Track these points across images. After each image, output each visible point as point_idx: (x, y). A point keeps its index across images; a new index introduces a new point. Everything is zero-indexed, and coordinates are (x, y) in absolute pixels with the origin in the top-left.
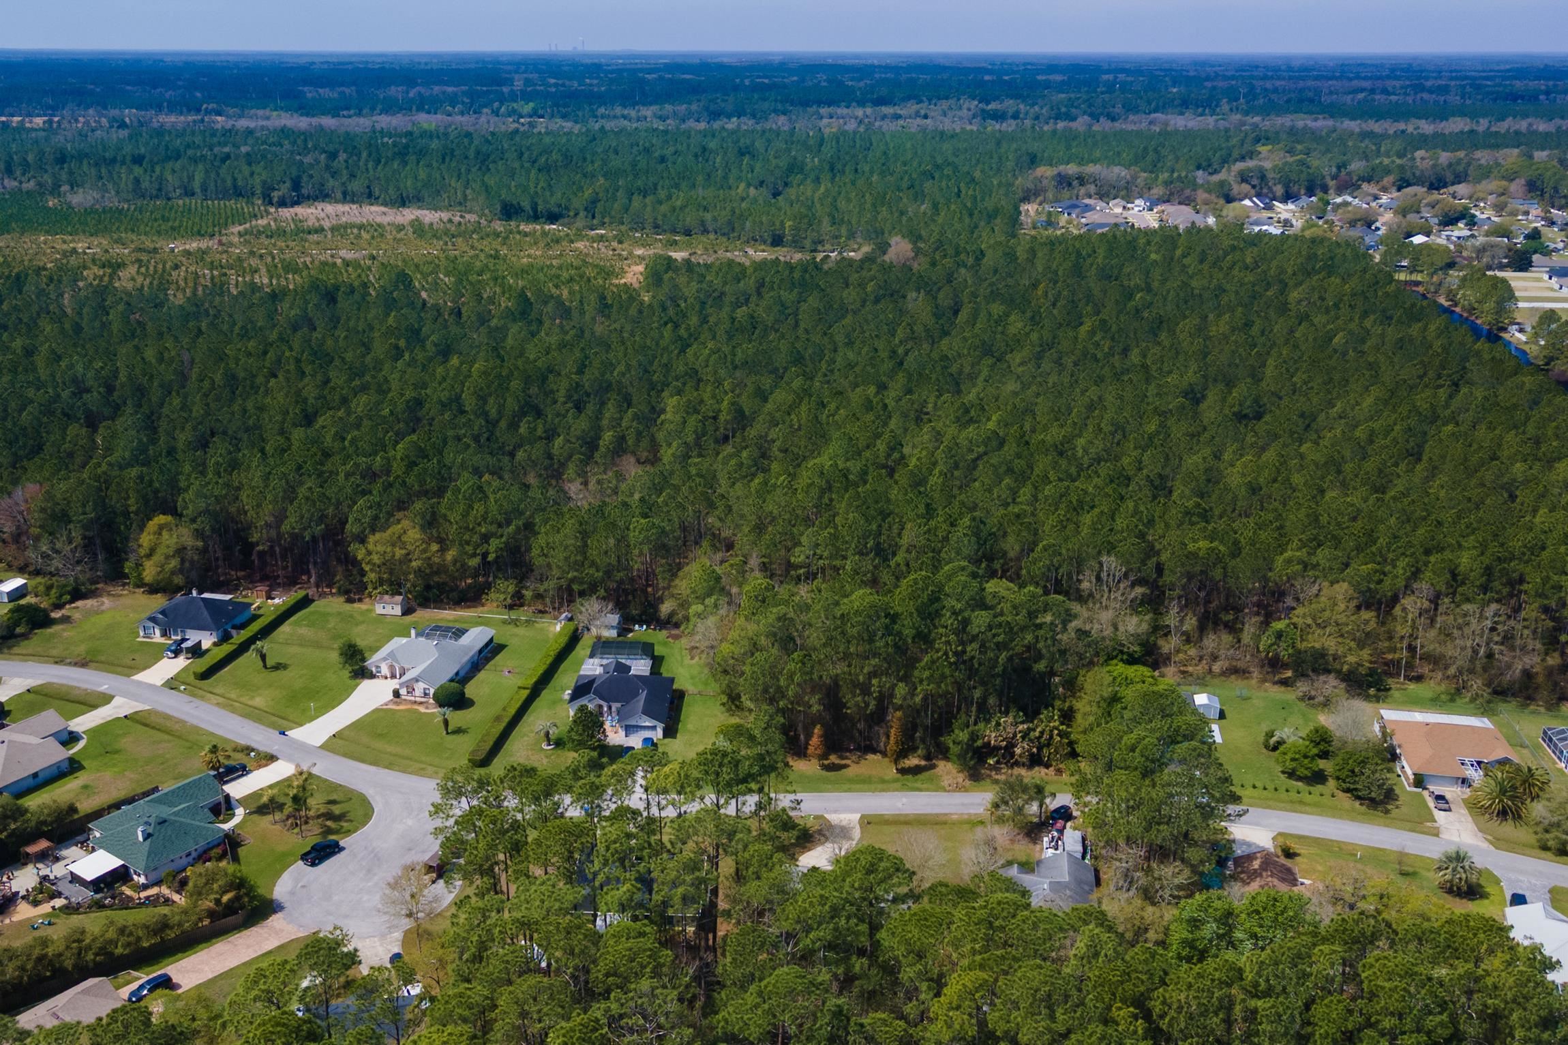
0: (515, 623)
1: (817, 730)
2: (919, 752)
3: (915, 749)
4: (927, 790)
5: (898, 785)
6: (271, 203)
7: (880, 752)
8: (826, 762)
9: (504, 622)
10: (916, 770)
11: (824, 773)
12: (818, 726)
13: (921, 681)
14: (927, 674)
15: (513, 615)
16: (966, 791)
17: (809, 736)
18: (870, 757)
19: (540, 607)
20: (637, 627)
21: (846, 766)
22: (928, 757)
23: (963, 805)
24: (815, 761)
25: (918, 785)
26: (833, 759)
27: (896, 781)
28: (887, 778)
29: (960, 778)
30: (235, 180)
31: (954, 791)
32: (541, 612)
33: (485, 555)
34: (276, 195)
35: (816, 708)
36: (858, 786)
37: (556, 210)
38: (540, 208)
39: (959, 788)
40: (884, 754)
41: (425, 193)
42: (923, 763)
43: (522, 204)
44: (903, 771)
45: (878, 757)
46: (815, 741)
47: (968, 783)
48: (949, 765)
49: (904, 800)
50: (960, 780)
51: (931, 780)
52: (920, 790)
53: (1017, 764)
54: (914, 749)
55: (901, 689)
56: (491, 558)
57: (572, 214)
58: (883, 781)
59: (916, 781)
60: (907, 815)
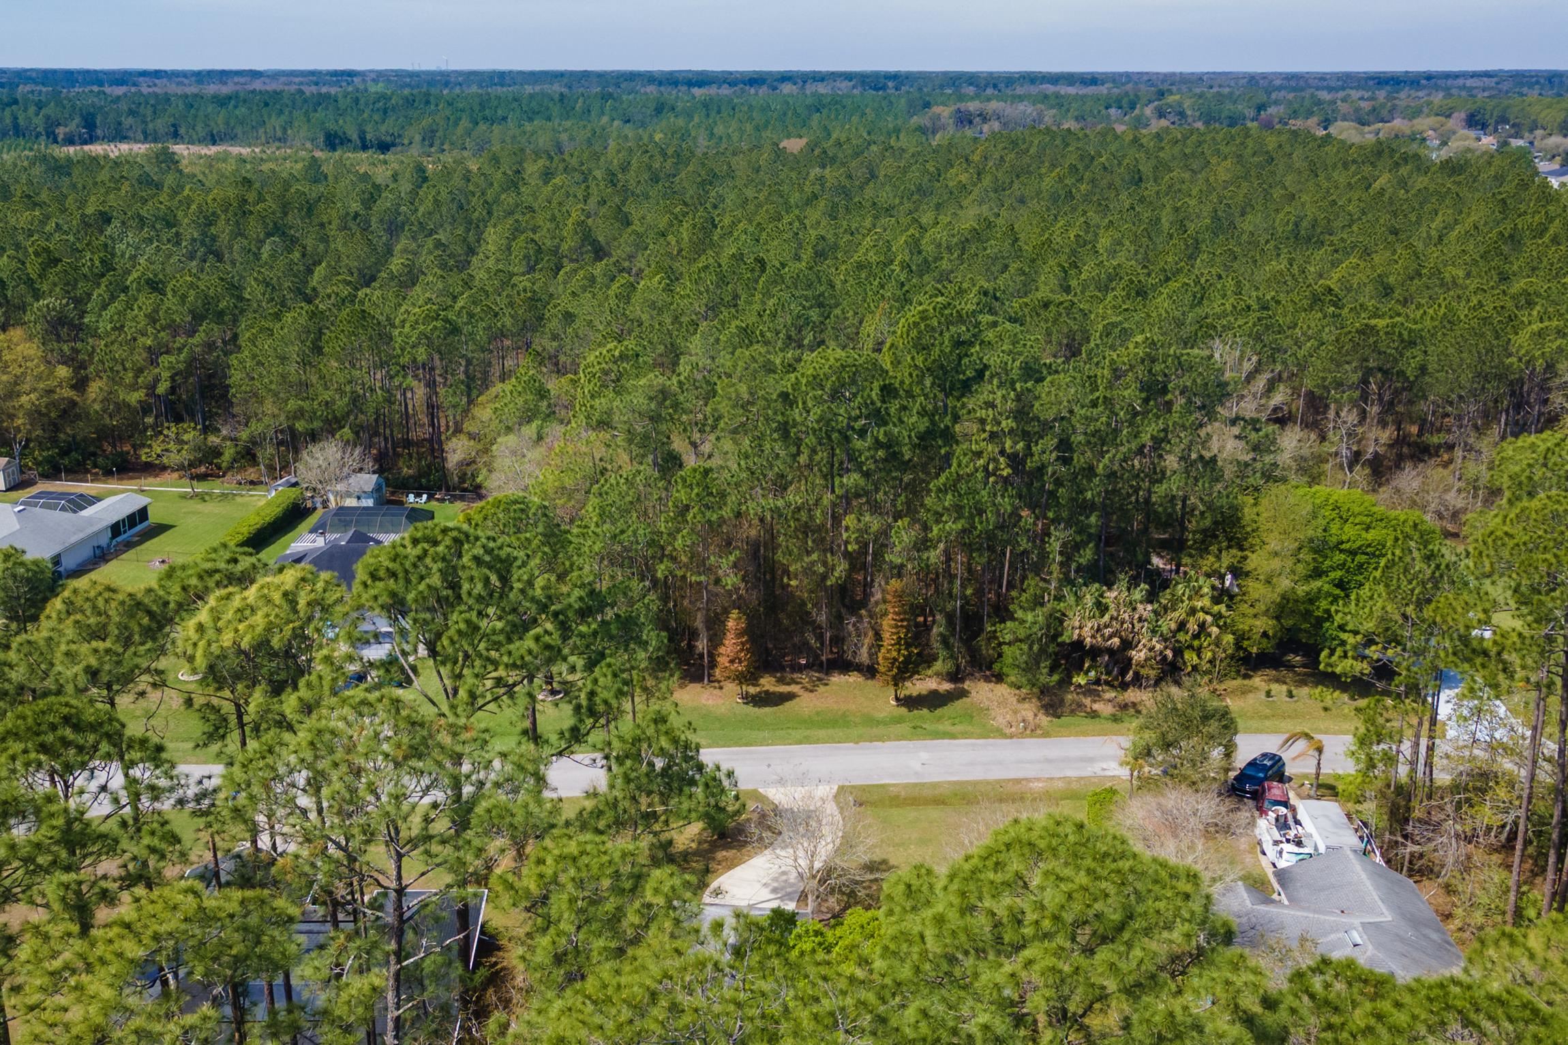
0: (202, 497)
1: (734, 622)
2: (938, 666)
3: (929, 660)
4: (965, 735)
5: (904, 728)
6: (56, 141)
7: (859, 668)
8: (752, 690)
9: (184, 497)
10: (933, 701)
11: (751, 710)
12: (734, 614)
13: (938, 517)
14: (949, 500)
15: (200, 488)
16: (1046, 735)
17: (716, 640)
18: (837, 679)
19: (253, 477)
20: (411, 497)
21: (790, 697)
22: (955, 676)
23: (1049, 761)
24: (731, 687)
25: (945, 726)
26: (768, 683)
27: (899, 720)
28: (880, 715)
29: (1029, 710)
30: (16, 118)
31: (1022, 735)
32: (252, 483)
33: (152, 387)
34: (61, 131)
35: (731, 580)
36: (822, 733)
37: (389, 139)
38: (368, 137)
39: (1032, 731)
40: (870, 671)
41: (239, 130)
42: (946, 686)
43: (349, 133)
44: (911, 703)
45: (854, 678)
46: (730, 646)
47: (1044, 720)
48: (1002, 690)
49: (924, 756)
50: (1029, 715)
51: (969, 717)
52: (953, 736)
53: (1138, 680)
54: (927, 660)
55: (904, 535)
56: (162, 388)
57: (406, 142)
58: (871, 721)
59: (939, 719)
60: (935, 785)
